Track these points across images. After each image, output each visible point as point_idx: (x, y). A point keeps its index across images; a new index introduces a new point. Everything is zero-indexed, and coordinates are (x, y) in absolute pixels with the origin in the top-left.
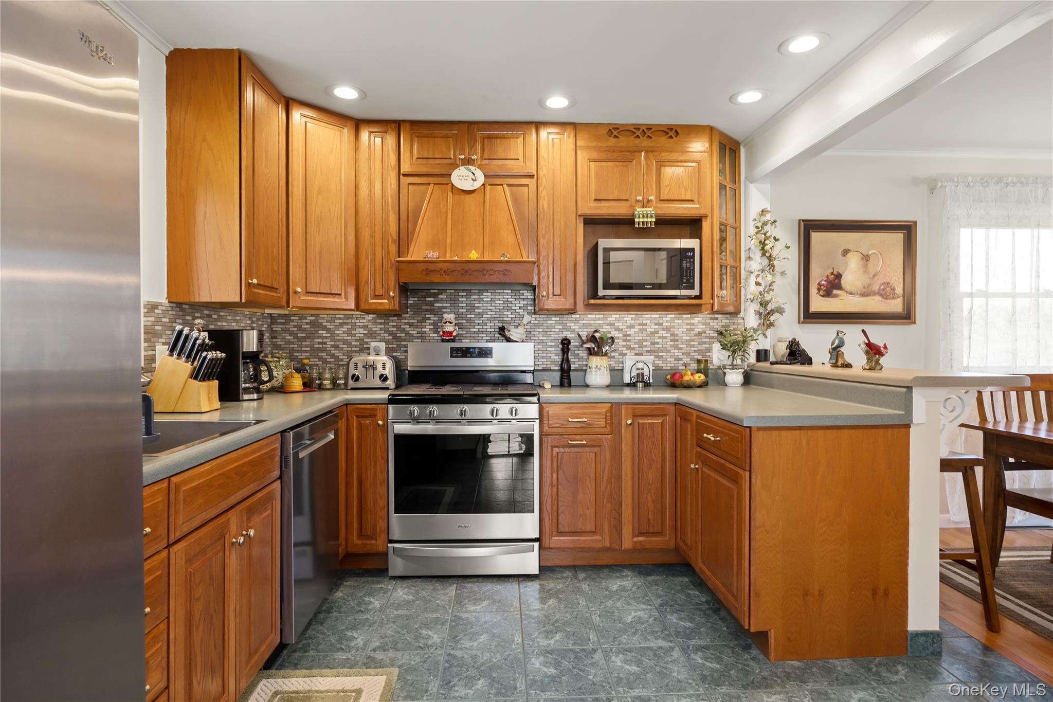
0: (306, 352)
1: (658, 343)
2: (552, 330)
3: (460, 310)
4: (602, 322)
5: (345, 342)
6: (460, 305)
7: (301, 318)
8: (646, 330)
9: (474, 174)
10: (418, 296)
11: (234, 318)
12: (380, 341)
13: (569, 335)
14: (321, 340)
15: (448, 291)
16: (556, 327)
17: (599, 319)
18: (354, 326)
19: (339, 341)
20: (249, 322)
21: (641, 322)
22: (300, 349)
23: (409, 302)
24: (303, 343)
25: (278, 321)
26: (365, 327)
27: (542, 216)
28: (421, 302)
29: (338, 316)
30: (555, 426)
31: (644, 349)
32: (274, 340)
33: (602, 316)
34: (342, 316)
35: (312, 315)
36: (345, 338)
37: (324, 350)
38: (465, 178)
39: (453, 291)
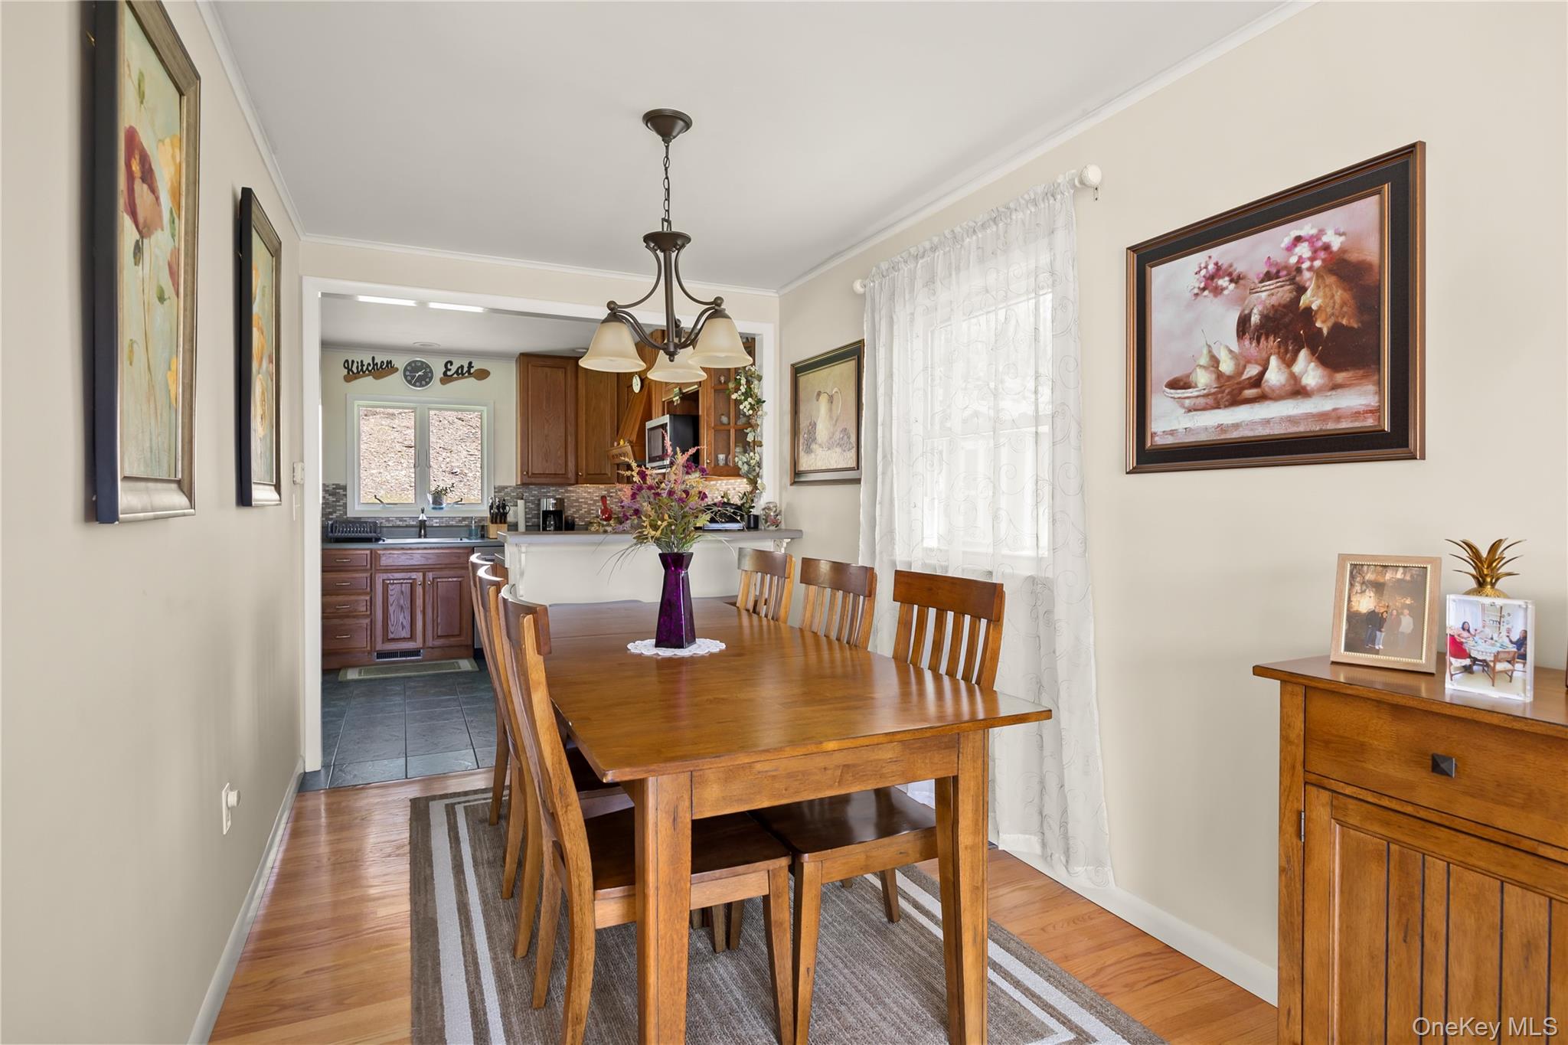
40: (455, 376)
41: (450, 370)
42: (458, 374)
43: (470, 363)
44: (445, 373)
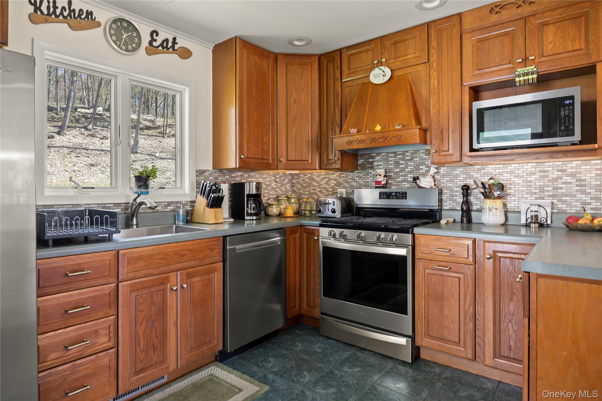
0: (307, 194)
1: (561, 188)
2: (458, 178)
3: (390, 167)
4: (502, 171)
5: (325, 189)
6: (390, 163)
7: (305, 175)
8: (548, 176)
9: (384, 72)
10: (364, 159)
11: (261, 176)
12: (343, 188)
13: (470, 182)
14: (313, 188)
15: (382, 154)
16: (461, 176)
17: (499, 168)
18: (330, 179)
19: (322, 188)
20: (274, 178)
21: (543, 169)
22: (304, 193)
23: (359, 163)
24: (306, 190)
25: (295, 177)
26: (335, 180)
27: (433, 92)
28: (365, 162)
29: (322, 173)
30: (425, 252)
31: (545, 193)
32: (293, 188)
33: (502, 166)
34: (324, 173)
35: (309, 173)
36: (325, 186)
37: (315, 193)
38: (379, 75)
39: (385, 154)
40: (160, 48)
41: (156, 41)
42: (163, 48)
43: (174, 39)
44: (150, 43)
